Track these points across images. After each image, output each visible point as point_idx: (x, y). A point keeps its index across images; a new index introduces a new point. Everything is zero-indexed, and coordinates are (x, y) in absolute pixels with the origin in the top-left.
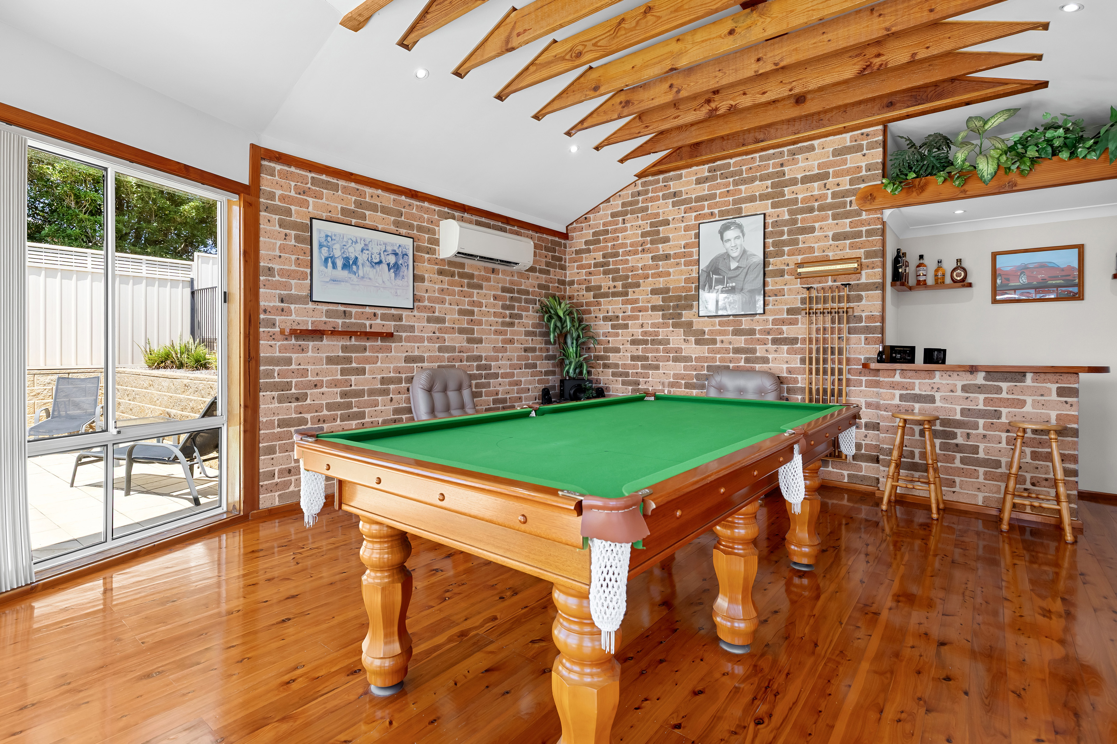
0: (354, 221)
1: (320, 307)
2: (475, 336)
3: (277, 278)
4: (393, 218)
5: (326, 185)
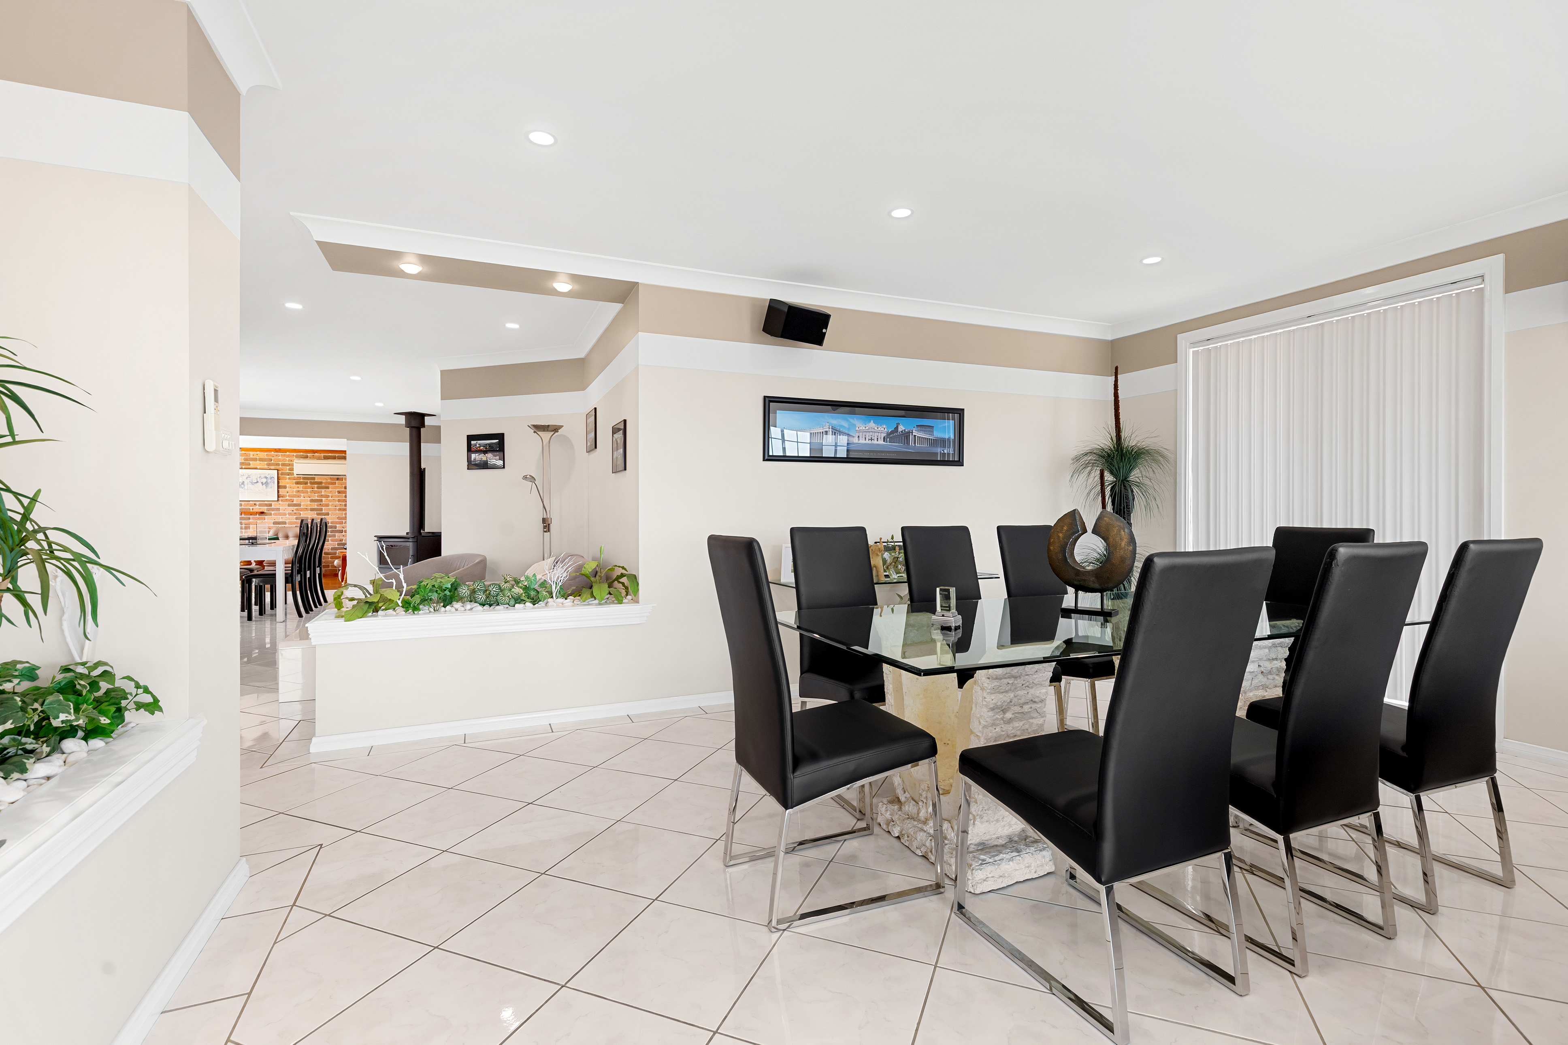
4: (266, 463)
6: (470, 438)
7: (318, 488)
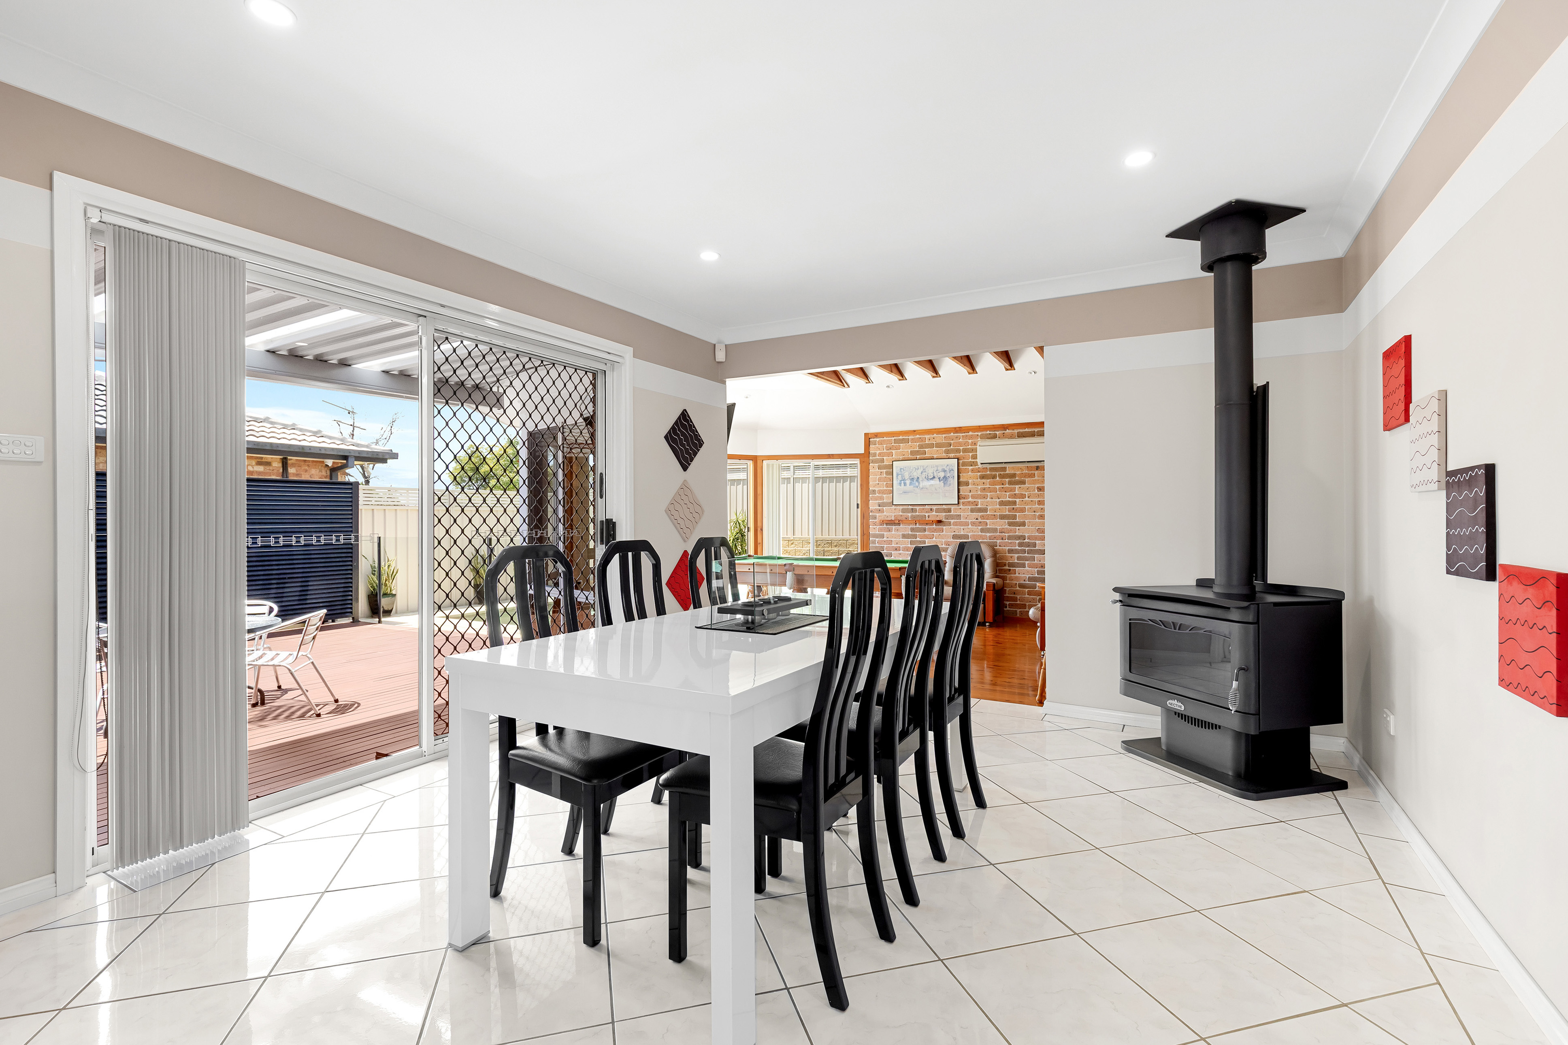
0: (918, 457)
1: (898, 507)
2: (1017, 520)
3: (877, 495)
4: (944, 449)
5: (903, 441)
7: (1010, 483)
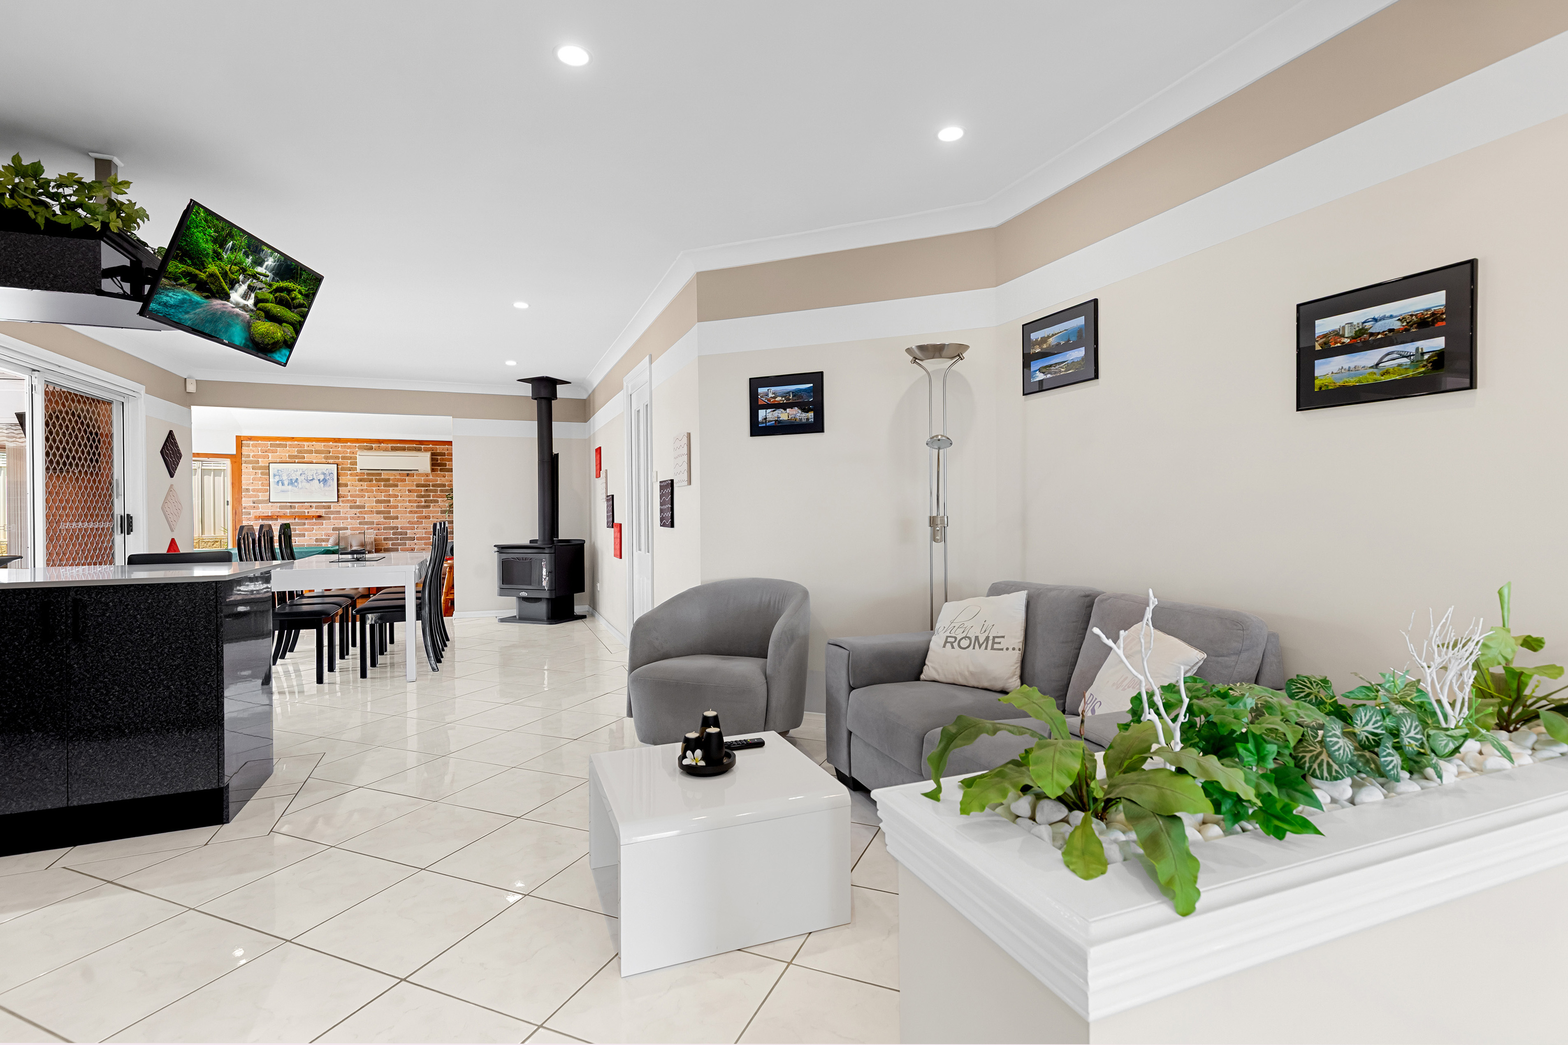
0: (297, 461)
1: (276, 504)
3: (251, 493)
4: (323, 455)
5: (279, 446)
6: (755, 383)
7: (385, 486)
